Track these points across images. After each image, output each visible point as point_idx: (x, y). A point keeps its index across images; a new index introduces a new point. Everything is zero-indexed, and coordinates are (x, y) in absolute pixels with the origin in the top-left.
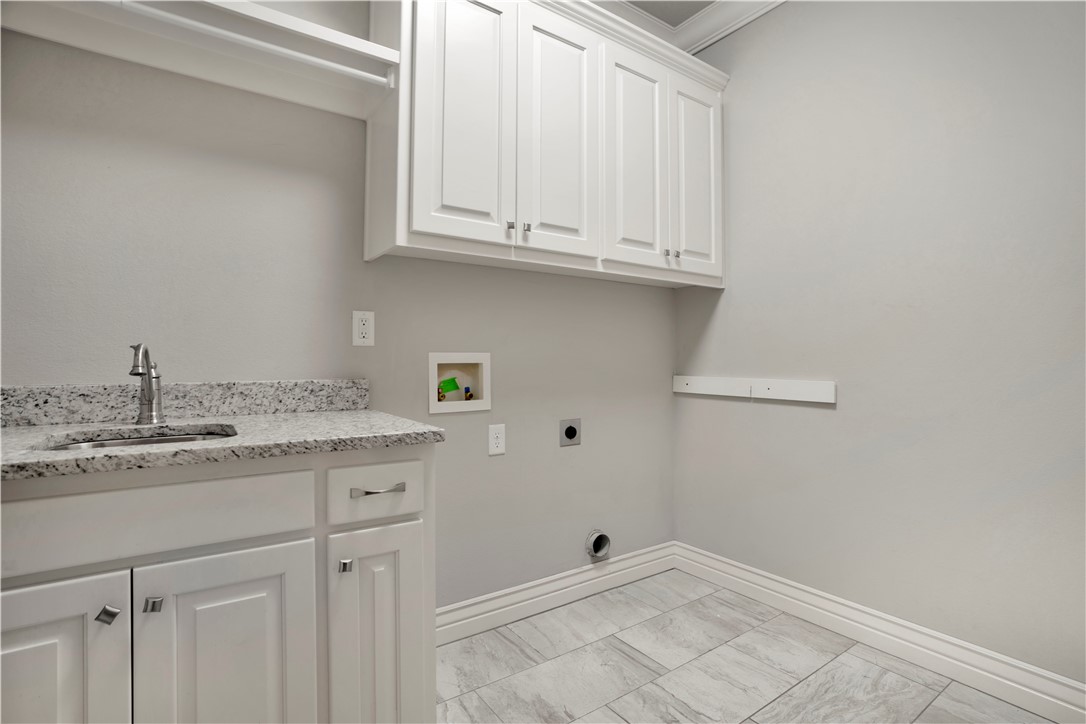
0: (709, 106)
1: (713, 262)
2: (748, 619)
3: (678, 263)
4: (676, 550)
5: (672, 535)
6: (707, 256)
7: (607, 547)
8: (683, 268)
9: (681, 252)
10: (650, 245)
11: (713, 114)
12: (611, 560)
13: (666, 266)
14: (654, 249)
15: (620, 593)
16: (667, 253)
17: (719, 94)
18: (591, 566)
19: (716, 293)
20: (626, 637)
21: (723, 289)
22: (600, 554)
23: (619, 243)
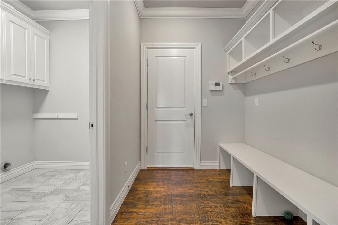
0: (45, 39)
1: (46, 82)
2: (57, 173)
3: (34, 83)
4: (36, 163)
5: (34, 159)
6: (44, 81)
7: (9, 166)
8: (36, 84)
9: (35, 79)
10: (24, 77)
11: (46, 42)
12: (11, 170)
13: (30, 83)
14: (26, 78)
15: (15, 179)
16: (30, 79)
17: (48, 36)
18: (3, 173)
19: (47, 91)
20: (18, 187)
21: (49, 90)
22: (7, 169)
23: (12, 75)
